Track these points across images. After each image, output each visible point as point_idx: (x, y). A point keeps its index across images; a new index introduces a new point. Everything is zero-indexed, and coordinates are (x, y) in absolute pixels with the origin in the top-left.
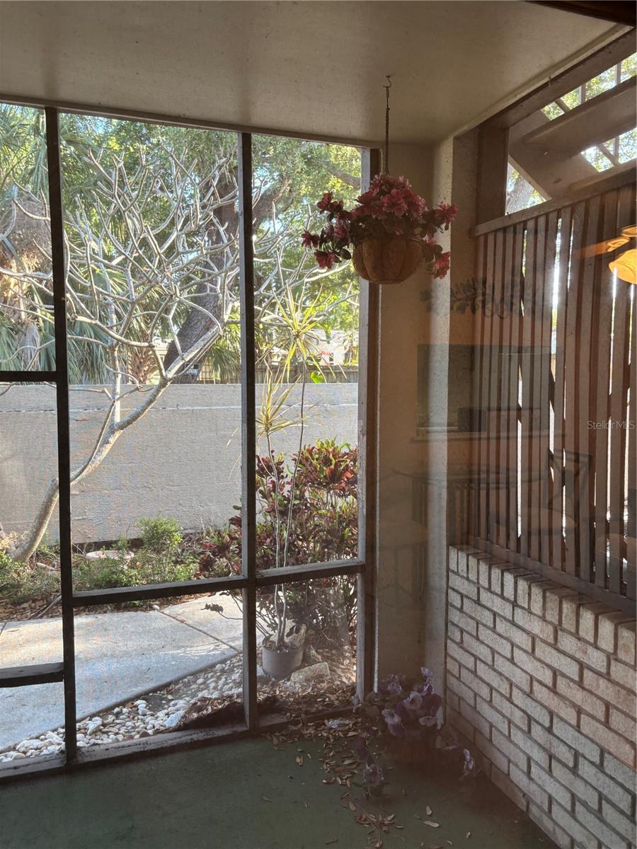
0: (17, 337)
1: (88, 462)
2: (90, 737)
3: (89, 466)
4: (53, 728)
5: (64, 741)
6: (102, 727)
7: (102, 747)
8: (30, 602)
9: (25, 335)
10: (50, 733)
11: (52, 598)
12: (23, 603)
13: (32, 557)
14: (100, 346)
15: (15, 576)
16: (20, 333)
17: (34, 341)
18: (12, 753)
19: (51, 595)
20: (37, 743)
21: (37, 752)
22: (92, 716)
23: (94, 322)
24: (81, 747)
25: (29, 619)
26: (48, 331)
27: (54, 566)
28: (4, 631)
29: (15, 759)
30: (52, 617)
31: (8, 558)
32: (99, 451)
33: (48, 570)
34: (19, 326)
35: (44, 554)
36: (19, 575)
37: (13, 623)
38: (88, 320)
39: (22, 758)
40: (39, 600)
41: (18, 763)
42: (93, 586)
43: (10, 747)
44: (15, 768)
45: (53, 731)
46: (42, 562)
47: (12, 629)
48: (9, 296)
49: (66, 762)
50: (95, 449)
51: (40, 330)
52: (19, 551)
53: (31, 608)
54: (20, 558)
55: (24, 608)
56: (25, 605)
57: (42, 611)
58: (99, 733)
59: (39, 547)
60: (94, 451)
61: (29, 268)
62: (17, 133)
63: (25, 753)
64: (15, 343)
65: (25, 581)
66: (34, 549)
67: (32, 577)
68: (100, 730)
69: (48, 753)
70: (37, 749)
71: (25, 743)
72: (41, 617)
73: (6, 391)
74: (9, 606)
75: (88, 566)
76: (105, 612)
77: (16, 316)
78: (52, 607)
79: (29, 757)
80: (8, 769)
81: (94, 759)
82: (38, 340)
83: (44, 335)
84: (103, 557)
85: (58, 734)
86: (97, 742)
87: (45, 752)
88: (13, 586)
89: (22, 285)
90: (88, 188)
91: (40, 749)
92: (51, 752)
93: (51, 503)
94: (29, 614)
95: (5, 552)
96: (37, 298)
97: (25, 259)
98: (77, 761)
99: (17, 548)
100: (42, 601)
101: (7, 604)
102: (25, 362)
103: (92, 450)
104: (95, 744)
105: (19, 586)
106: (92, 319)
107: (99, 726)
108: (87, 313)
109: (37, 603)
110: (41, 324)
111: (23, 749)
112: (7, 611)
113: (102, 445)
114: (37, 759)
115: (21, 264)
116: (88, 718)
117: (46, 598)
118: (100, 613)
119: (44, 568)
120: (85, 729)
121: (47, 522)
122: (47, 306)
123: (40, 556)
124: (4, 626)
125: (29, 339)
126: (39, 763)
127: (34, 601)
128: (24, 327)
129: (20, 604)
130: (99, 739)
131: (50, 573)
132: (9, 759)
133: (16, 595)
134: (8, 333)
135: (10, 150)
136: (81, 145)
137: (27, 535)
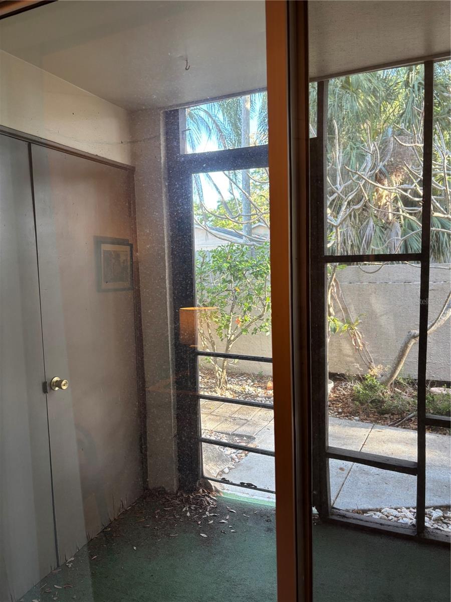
0: (385, 232)
1: (436, 321)
2: (433, 522)
3: (436, 324)
4: (407, 506)
5: (416, 518)
6: (442, 518)
7: (443, 533)
8: (390, 415)
9: (391, 230)
10: (404, 509)
11: (405, 415)
12: (385, 414)
13: (392, 384)
14: (446, 233)
15: (381, 394)
16: (388, 229)
17: (397, 234)
18: (378, 513)
19: (404, 412)
20: (395, 512)
21: (396, 519)
22: (435, 508)
23: (446, 216)
24: (427, 527)
25: (389, 426)
26: (407, 226)
27: (406, 393)
28: (373, 430)
29: (381, 518)
30: (404, 428)
31: (376, 382)
32: (444, 313)
33: (403, 395)
34: (388, 225)
35: (400, 383)
36: (383, 394)
37: (378, 426)
38: (442, 215)
39: (385, 519)
40: (396, 415)
41: (383, 522)
42: (435, 413)
43: (377, 509)
44: (381, 524)
45: (408, 508)
46: (398, 388)
47: (378, 430)
48: (382, 204)
49: (416, 533)
50: (442, 311)
51: (401, 226)
52: (384, 378)
53: (390, 419)
54: (384, 383)
55: (386, 418)
56: (386, 416)
57: (398, 422)
58: (440, 522)
59: (397, 378)
60: (441, 313)
61: (396, 183)
62: (394, 90)
63: (388, 517)
64: (385, 236)
65: (387, 399)
66: (394, 378)
67: (392, 397)
68: (441, 520)
69: (403, 522)
70: (395, 517)
71: (386, 510)
72: (397, 426)
73: (379, 269)
74: (376, 414)
75: (433, 398)
76: (445, 434)
77: (386, 217)
78: (405, 421)
79: (390, 520)
80: (377, 523)
81: (437, 539)
82: (400, 233)
83: (404, 230)
84: (445, 392)
85: (410, 512)
86: (439, 527)
87: (401, 521)
88: (379, 401)
89: (391, 195)
90: (443, 116)
91: (398, 517)
92: (405, 522)
93: (407, 348)
94: (389, 422)
95: (375, 377)
96: (400, 204)
97: (393, 178)
98: (424, 536)
99: (382, 376)
100: (398, 416)
101: (375, 412)
102: (390, 249)
103: (440, 312)
104: (437, 529)
105: (383, 402)
106: (444, 214)
107: (441, 517)
108: (441, 210)
109: (394, 416)
110: (403, 222)
111: (386, 513)
112: (374, 417)
113: (447, 309)
114: (396, 524)
115: (391, 181)
116: (432, 508)
117: (401, 414)
118: (440, 434)
119: (400, 393)
120: (430, 515)
121: (404, 361)
122: (407, 208)
123: (397, 384)
124: (373, 427)
125: (393, 233)
126: (397, 527)
127: (393, 414)
128: (391, 225)
129: (383, 414)
130: (440, 526)
131: (404, 397)
132: (377, 517)
133: (381, 407)
134: (380, 230)
135: (387, 103)
136: (439, 86)
137: (390, 368)
